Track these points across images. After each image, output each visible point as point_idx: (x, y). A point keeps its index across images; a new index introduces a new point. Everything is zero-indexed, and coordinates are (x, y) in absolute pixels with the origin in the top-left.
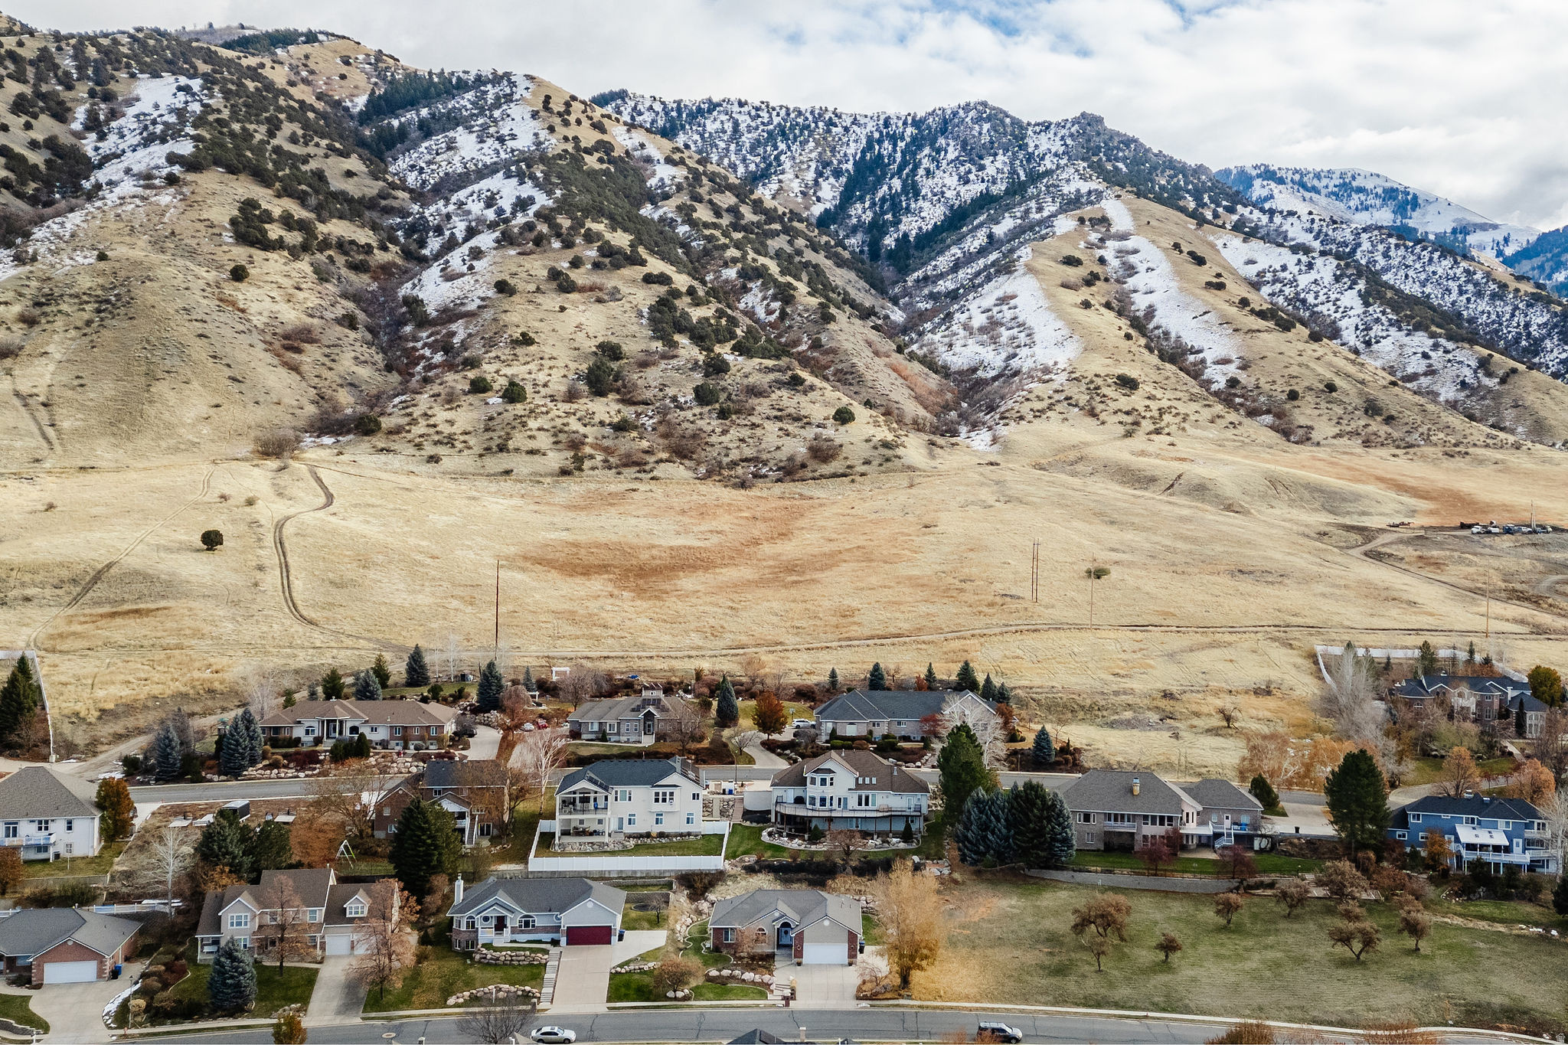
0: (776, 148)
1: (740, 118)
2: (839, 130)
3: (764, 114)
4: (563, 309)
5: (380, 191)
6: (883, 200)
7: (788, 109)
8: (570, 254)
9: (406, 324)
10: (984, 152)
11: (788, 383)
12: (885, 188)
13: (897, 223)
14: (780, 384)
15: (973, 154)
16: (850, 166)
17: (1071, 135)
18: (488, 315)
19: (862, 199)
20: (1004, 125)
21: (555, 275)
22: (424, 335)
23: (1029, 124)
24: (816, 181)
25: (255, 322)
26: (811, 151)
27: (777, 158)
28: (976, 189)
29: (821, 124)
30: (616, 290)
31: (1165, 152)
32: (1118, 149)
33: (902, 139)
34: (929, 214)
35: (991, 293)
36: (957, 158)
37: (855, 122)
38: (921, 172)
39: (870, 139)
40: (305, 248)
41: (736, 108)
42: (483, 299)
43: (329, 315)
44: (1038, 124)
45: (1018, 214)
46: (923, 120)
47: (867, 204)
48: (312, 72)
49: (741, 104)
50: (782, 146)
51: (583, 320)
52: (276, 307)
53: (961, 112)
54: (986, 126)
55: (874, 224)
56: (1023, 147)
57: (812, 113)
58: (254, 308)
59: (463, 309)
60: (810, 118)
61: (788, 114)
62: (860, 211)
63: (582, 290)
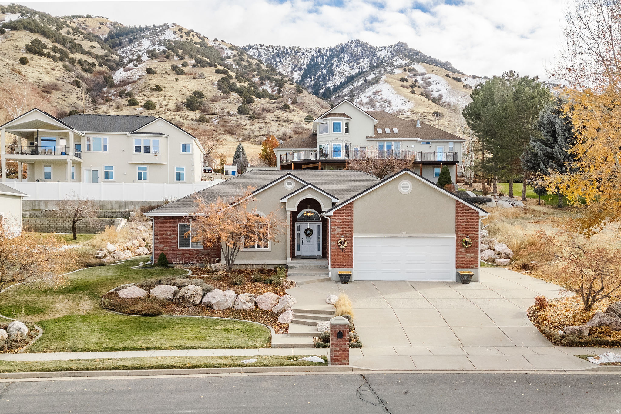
0: (275, 60)
1: (261, 51)
2: (301, 54)
3: (271, 50)
4: (177, 80)
5: (105, 53)
6: (319, 77)
7: (280, 47)
8: (182, 62)
9: (104, 87)
10: (359, 57)
11: (283, 108)
12: (320, 73)
13: (325, 84)
14: (278, 108)
15: (355, 59)
16: (305, 66)
17: (395, 50)
18: (142, 82)
19: (310, 77)
20: (367, 48)
21: (174, 68)
22: (113, 91)
23: (377, 48)
24: (292, 71)
25: (29, 80)
26: (289, 61)
27: (276, 64)
28: (356, 71)
29: (293, 52)
30: (203, 74)
31: (432, 57)
32: (414, 55)
33: (326, 56)
34: (338, 80)
35: (369, 92)
36: (349, 60)
37: (307, 51)
38: (334, 66)
39: (313, 57)
40: (61, 59)
41: (259, 47)
42: (139, 76)
43: (67, 81)
44: (381, 48)
45: (377, 73)
46: (334, 49)
47: (313, 79)
48: (87, 26)
49: (261, 46)
50: (278, 60)
51: (186, 85)
52: (40, 76)
53: (349, 44)
54: (360, 48)
55: (316, 85)
56: (374, 55)
57: (290, 48)
58: (29, 75)
59: (131, 80)
60: (289, 50)
61: (280, 49)
62: (310, 82)
63: (186, 74)
